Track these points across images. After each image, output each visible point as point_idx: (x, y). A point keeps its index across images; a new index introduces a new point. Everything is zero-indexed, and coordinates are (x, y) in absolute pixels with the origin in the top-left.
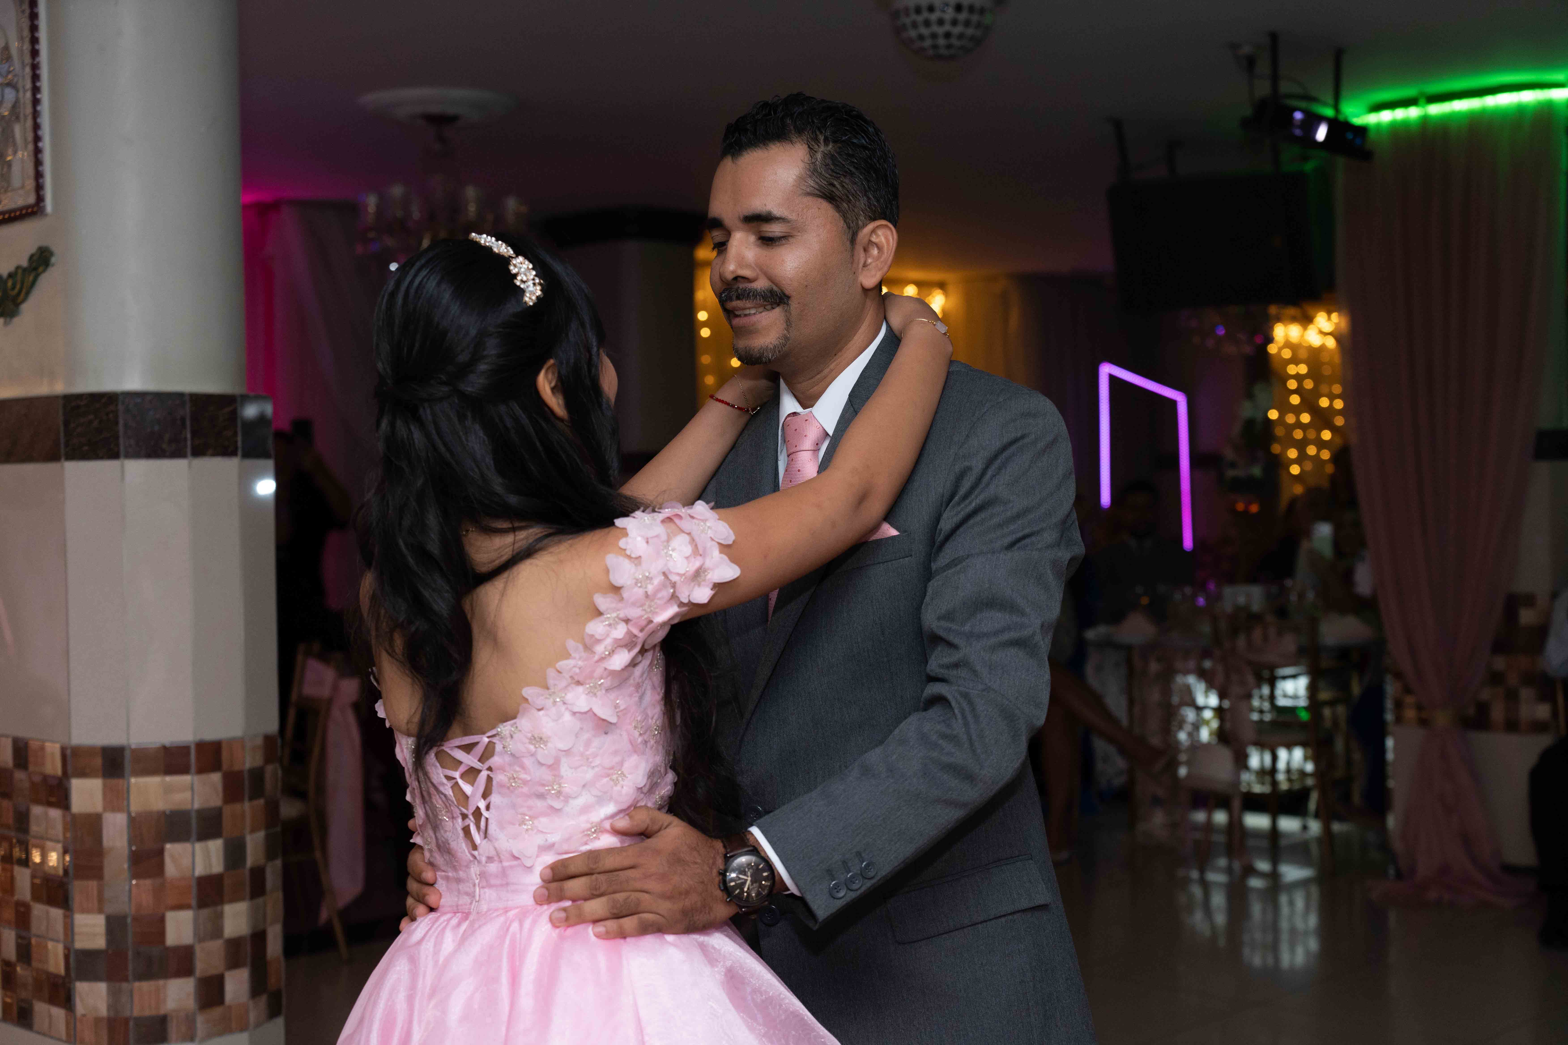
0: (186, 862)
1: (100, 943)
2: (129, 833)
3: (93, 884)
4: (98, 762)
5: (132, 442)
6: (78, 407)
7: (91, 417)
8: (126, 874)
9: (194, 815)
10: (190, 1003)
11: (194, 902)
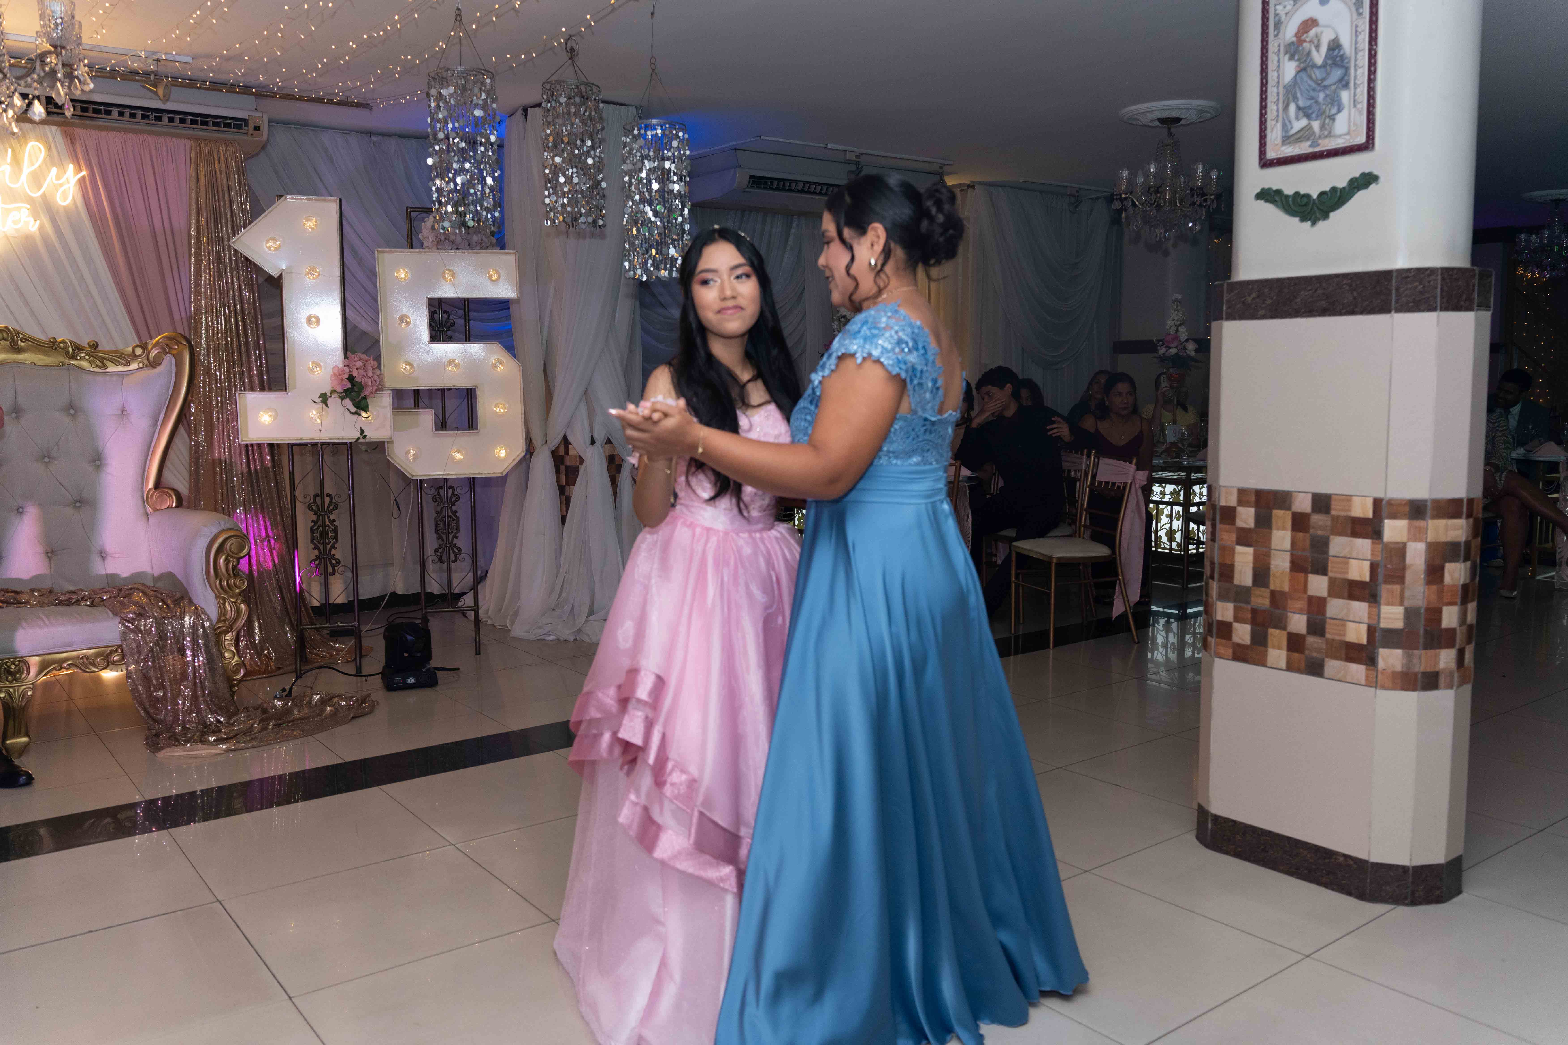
0: (1457, 575)
1: (1399, 624)
2: (1426, 555)
3: (1397, 588)
4: (1407, 509)
5: (1445, 300)
6: (1407, 277)
7: (1417, 284)
8: (1422, 582)
9: (1463, 545)
10: (1453, 665)
11: (1459, 601)
